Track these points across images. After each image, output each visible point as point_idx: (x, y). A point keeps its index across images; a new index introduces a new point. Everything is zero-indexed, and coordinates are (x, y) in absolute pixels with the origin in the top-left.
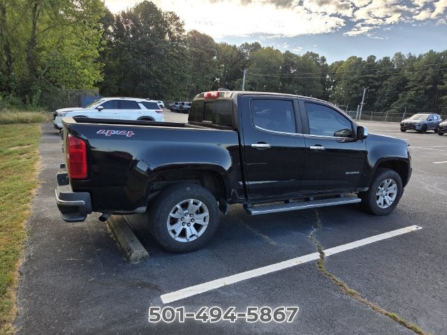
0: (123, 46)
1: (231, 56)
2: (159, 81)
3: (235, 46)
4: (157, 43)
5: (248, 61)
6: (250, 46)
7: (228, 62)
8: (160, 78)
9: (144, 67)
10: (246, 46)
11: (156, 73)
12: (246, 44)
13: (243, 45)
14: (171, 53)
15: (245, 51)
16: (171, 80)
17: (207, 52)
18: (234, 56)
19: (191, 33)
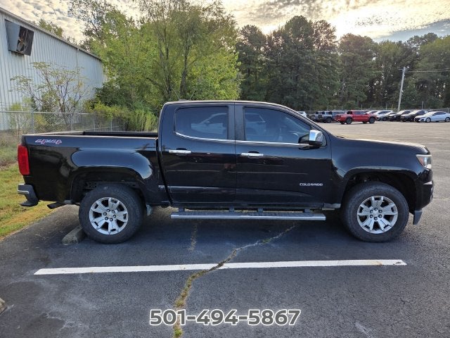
0: (272, 63)
1: (394, 54)
2: (304, 91)
3: (400, 42)
4: (304, 54)
5: (417, 56)
6: (422, 39)
7: (390, 61)
8: (306, 89)
9: (290, 81)
10: (417, 39)
11: (302, 84)
12: (416, 37)
13: (411, 39)
14: (320, 62)
15: (415, 46)
16: (318, 90)
17: (362, 54)
18: (398, 53)
19: (345, 37)
